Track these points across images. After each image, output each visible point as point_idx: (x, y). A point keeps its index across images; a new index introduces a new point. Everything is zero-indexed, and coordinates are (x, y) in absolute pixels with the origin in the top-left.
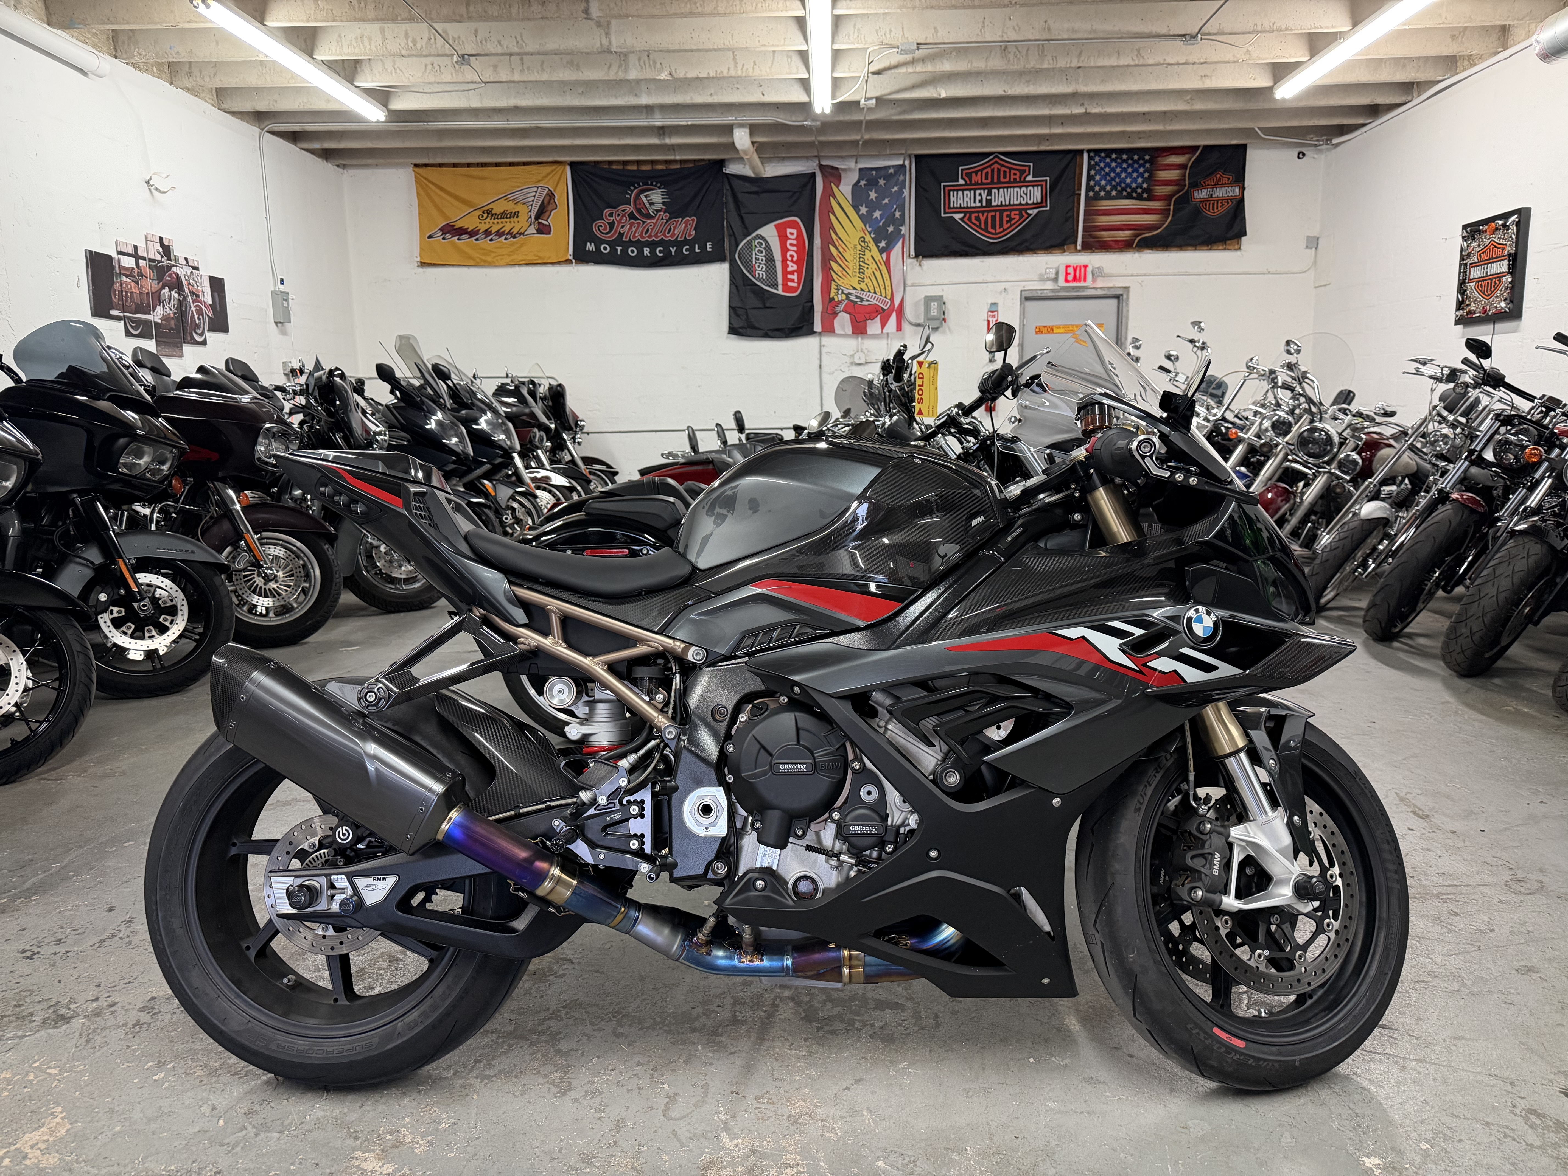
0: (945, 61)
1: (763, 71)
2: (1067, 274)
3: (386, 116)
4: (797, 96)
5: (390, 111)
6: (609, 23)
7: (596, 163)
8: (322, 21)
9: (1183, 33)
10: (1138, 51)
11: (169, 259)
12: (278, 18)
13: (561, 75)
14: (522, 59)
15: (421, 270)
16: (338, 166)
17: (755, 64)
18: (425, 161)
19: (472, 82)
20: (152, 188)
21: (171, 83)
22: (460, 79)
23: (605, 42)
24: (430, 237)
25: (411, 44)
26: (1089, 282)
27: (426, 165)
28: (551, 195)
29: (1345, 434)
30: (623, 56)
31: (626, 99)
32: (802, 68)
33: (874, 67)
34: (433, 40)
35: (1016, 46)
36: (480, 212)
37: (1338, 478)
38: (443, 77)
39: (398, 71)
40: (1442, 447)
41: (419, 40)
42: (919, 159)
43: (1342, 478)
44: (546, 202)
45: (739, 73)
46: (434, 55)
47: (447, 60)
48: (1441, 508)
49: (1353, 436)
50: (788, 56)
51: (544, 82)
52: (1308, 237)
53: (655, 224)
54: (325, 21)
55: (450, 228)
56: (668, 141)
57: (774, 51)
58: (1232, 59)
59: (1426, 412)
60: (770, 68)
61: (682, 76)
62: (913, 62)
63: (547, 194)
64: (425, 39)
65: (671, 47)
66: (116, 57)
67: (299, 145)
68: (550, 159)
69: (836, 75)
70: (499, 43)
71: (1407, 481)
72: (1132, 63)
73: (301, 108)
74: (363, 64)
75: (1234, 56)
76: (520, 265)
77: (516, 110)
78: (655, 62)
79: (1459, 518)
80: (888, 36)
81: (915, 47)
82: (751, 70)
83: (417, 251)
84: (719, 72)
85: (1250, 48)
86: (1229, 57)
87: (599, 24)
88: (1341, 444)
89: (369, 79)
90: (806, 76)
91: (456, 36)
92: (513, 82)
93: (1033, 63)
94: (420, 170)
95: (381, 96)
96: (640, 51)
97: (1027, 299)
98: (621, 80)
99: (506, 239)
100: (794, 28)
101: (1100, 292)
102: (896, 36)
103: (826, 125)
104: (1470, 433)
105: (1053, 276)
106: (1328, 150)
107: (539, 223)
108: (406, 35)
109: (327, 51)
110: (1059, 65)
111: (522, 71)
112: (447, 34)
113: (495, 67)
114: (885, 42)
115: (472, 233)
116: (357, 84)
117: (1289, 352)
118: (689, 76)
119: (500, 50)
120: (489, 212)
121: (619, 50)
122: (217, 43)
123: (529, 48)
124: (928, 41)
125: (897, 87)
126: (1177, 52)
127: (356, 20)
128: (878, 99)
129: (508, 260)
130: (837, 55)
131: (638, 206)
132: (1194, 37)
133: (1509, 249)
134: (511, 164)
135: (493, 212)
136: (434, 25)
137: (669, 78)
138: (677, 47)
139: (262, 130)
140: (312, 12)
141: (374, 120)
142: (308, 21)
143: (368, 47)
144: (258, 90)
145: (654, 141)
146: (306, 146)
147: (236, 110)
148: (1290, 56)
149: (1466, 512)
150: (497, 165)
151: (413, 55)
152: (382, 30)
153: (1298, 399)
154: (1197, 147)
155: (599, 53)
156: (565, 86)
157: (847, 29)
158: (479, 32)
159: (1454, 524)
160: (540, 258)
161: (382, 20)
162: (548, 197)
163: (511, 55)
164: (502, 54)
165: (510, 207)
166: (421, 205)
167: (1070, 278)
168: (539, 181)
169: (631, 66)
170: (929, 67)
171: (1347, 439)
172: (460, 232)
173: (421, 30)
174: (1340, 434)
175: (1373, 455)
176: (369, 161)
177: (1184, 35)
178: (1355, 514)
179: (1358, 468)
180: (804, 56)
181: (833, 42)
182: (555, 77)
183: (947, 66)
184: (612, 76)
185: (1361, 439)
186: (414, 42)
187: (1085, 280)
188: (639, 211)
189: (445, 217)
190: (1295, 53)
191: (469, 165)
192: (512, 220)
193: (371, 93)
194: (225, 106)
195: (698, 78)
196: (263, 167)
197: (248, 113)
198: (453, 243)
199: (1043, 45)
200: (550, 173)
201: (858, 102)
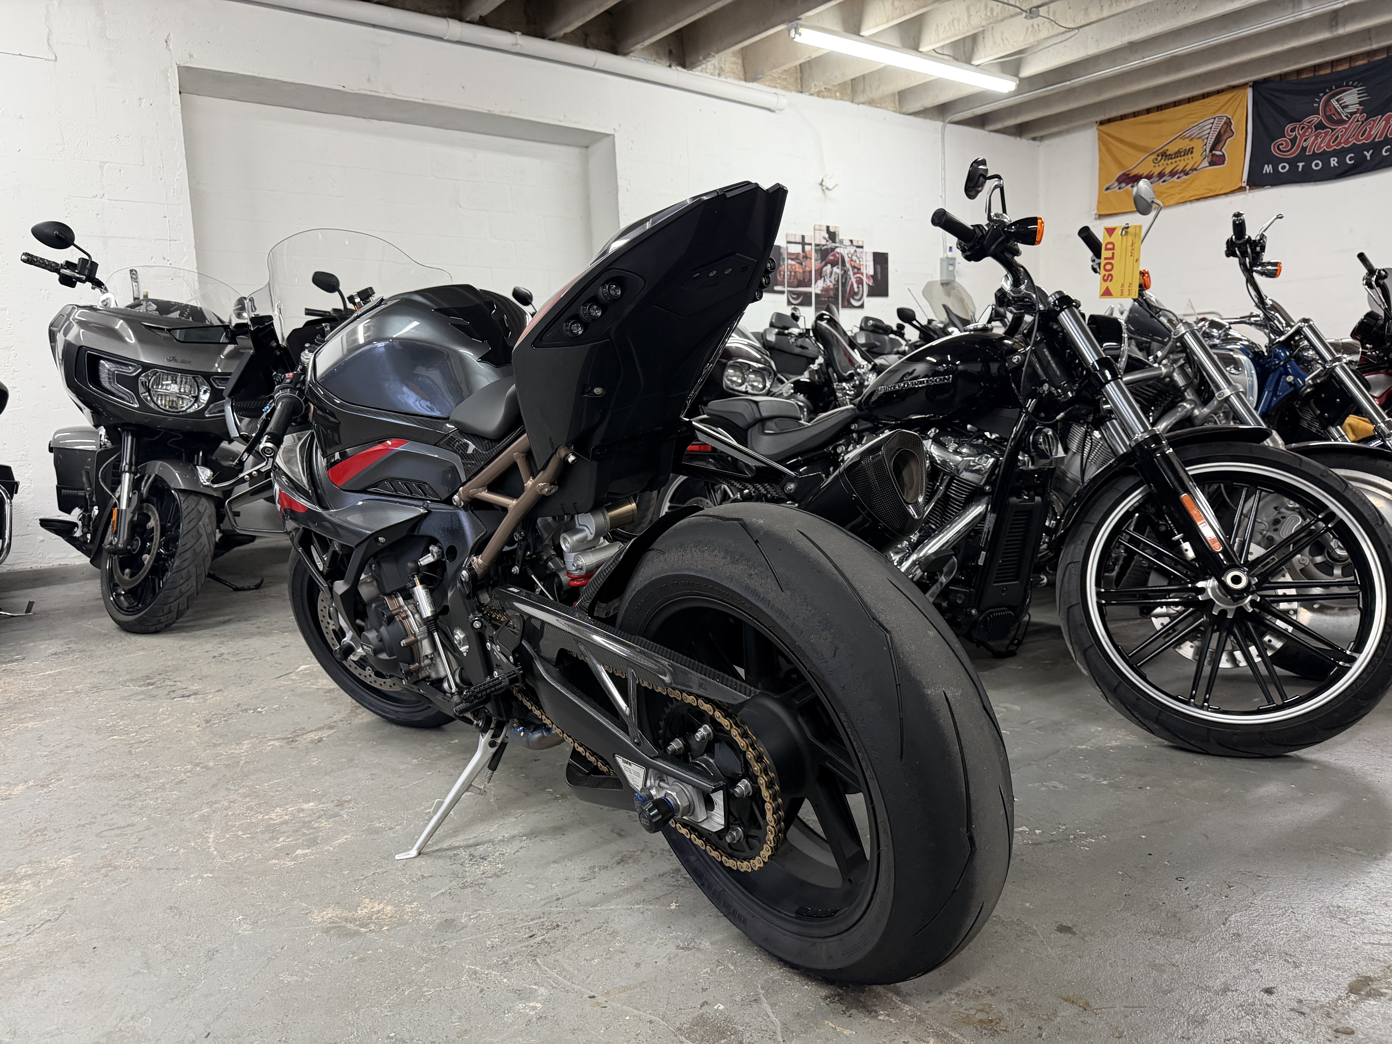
3: (1019, 86)
11: (834, 241)
15: (1098, 222)
16: (1034, 139)
19: (1065, 32)
20: (824, 188)
21: (852, 102)
22: (1053, 31)
24: (1107, 189)
25: (989, 14)
27: (1109, 121)
28: (1228, 123)
36: (1154, 156)
41: (995, 8)
44: (1222, 132)
46: (1008, 18)
53: (1347, 129)
55: (1124, 177)
63: (1223, 124)
66: (801, 92)
67: (986, 128)
76: (1191, 201)
83: (1095, 205)
89: (983, 55)
94: (1102, 127)
99: (1179, 178)
107: (1213, 155)
109: (929, 43)
115: (1147, 178)
116: (975, 62)
120: (1164, 154)
129: (1178, 199)
131: (1328, 113)
134: (1190, 100)
135: (1168, 153)
139: (945, 122)
146: (991, 128)
150: (1176, 104)
151: (994, 23)
162: (1225, 126)
165: (1183, 144)
166: (1101, 160)
168: (1218, 111)
172: (1135, 179)
186: (992, 11)
188: (1329, 118)
189: (1122, 167)
191: (1148, 111)
192: (1186, 157)
193: (993, 67)
196: (943, 154)
198: (1126, 191)
200: (1229, 100)
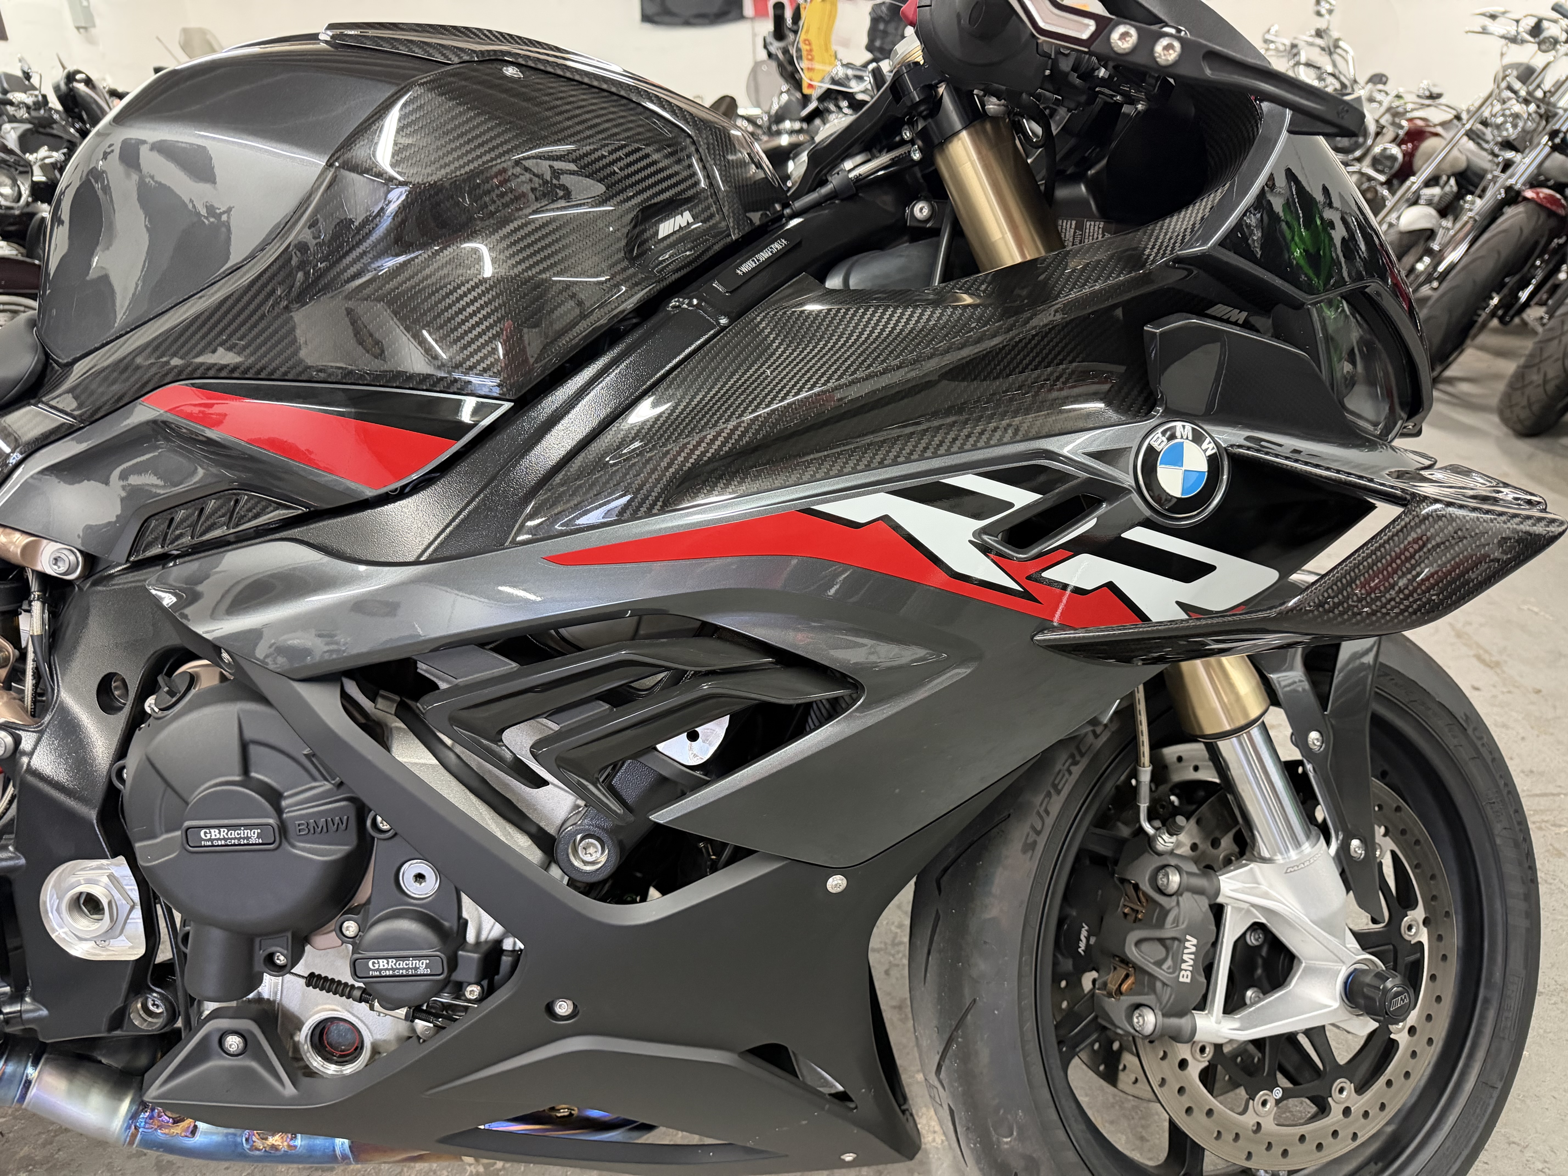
29: (1383, 121)
37: (1370, 179)
40: (1510, 132)
43: (1374, 179)
48: (1510, 212)
49: (1393, 124)
59: (1490, 86)
71: (1452, 181)
79: (1533, 223)
88: (1378, 134)
104: (1547, 111)
117: (1319, 14)
149: (1543, 216)
153: (1324, 80)
159: (1526, 232)
171: (1383, 127)
174: (1377, 121)
175: (1415, 148)
178: (1391, 225)
179: (1397, 166)
185: (1402, 127)
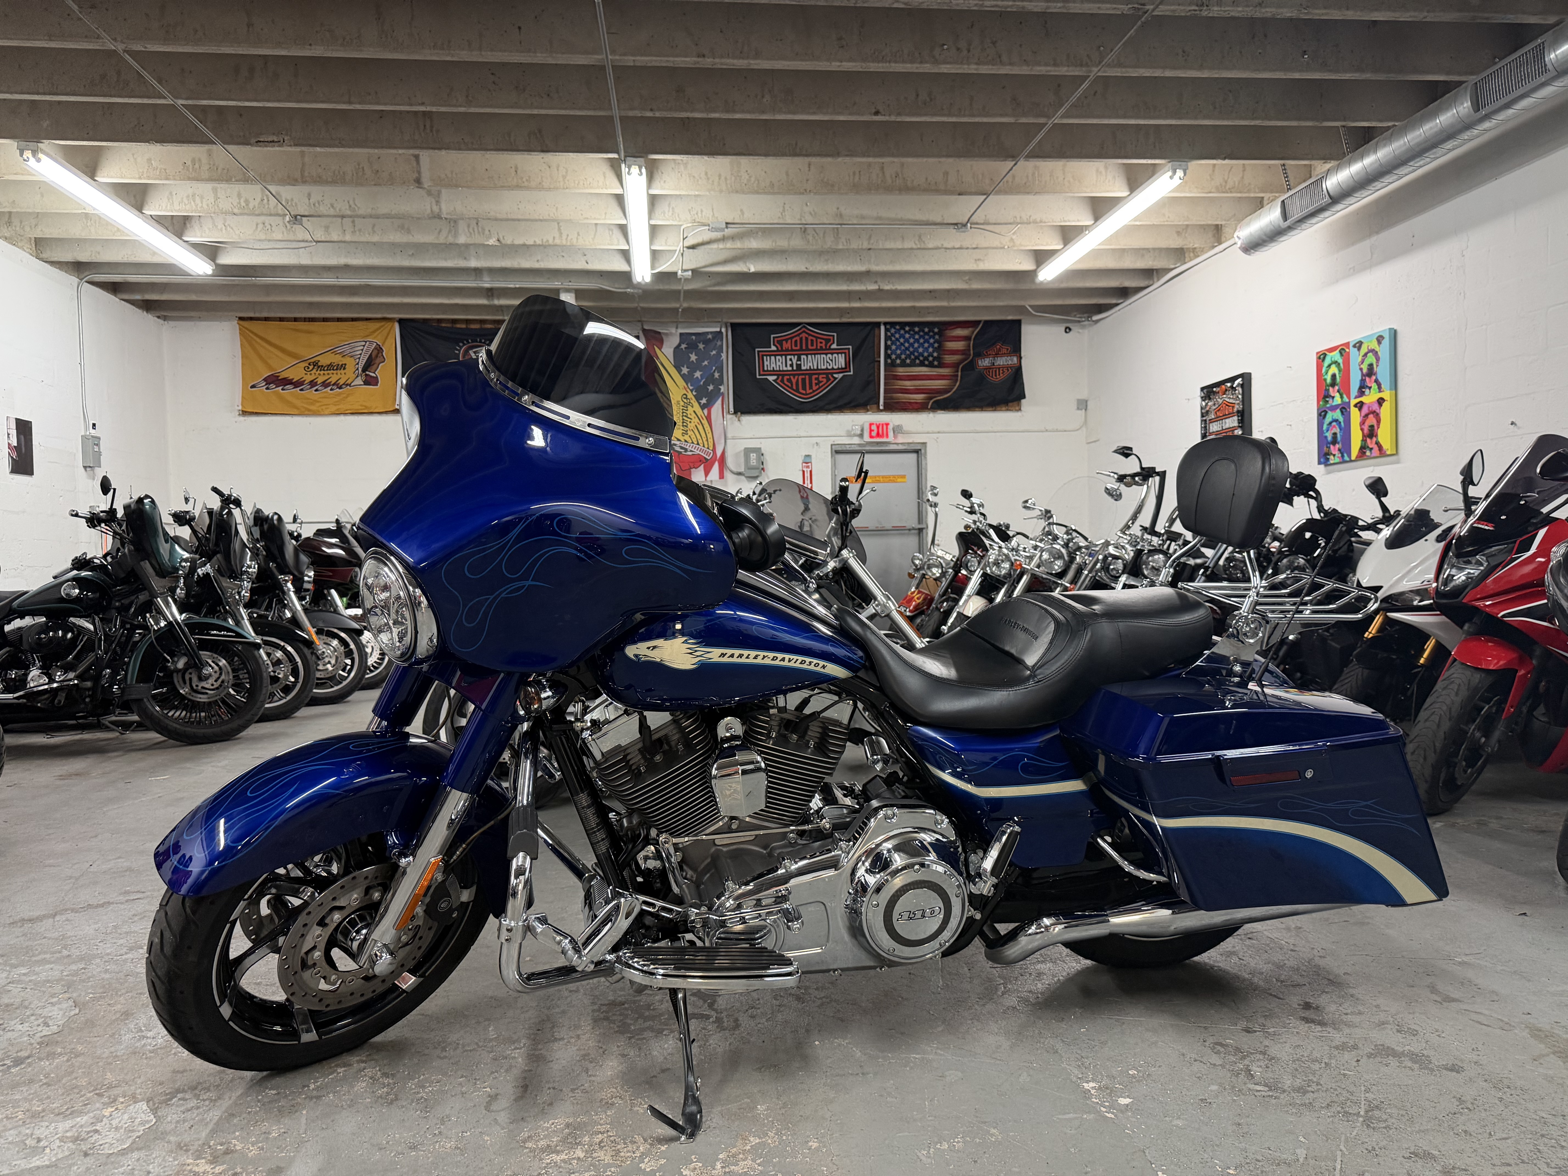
0: (752, 240)
1: (586, 241)
2: (871, 431)
3: (213, 270)
4: (619, 265)
5: (218, 266)
6: (439, 192)
7: (425, 321)
8: (155, 179)
9: (955, 222)
10: (920, 237)
12: (110, 174)
13: (392, 238)
14: (353, 222)
15: (242, 418)
16: (159, 317)
17: (578, 234)
18: (252, 315)
19: (303, 241)
22: (292, 237)
23: (436, 209)
24: (253, 387)
25: (243, 204)
26: (891, 438)
27: (251, 319)
28: (379, 349)
30: (453, 222)
31: (456, 262)
32: (623, 240)
33: (688, 243)
34: (266, 201)
35: (814, 229)
36: (306, 364)
38: (274, 235)
39: (229, 228)
41: (251, 200)
42: (734, 326)
44: (373, 356)
45: (564, 243)
46: (266, 215)
47: (278, 220)
50: (609, 229)
51: (374, 244)
52: (1078, 400)
54: (158, 179)
55: (274, 379)
56: (496, 302)
57: (596, 224)
58: (999, 245)
60: (593, 239)
61: (509, 242)
62: (723, 239)
63: (375, 348)
64: (258, 200)
65: (499, 216)
67: (119, 296)
68: (379, 316)
69: (654, 248)
70: (332, 206)
72: (914, 246)
73: (125, 260)
74: (193, 221)
75: (1001, 243)
76: (346, 414)
77: (346, 268)
78: (483, 230)
80: (700, 215)
81: (724, 226)
82: (575, 241)
83: (238, 400)
84: (545, 240)
85: (1014, 237)
86: (996, 243)
87: (429, 193)
89: (199, 234)
90: (626, 247)
91: (289, 198)
92: (344, 242)
93: (829, 243)
94: (245, 324)
95: (210, 251)
96: (469, 218)
97: (837, 452)
98: (450, 244)
99: (332, 389)
100: (614, 205)
101: (900, 447)
102: (707, 215)
103: (646, 293)
105: (859, 432)
106: (1090, 325)
107: (366, 375)
108: (239, 196)
109: (157, 207)
110: (852, 247)
111: (354, 232)
112: (281, 196)
113: (327, 228)
114: (697, 220)
115: (297, 384)
116: (186, 239)
118: (517, 242)
119: (332, 212)
120: (315, 364)
121: (448, 217)
122: (42, 196)
123: (361, 212)
124: (736, 221)
125: (710, 261)
126: (953, 239)
127: (189, 179)
128: (693, 271)
129: (333, 409)
130: (654, 230)
132: (965, 225)
133: (1237, 408)
134: (339, 320)
135: (320, 364)
136: (268, 187)
137: (497, 244)
138: (505, 216)
139: (81, 280)
140: (145, 171)
141: (201, 273)
142: (140, 178)
143: (200, 205)
144: (80, 242)
145: (483, 301)
146: (126, 297)
147: (56, 259)
148: (1047, 244)
150: (325, 320)
151: (246, 214)
152: (215, 190)
154: (979, 322)
155: (430, 218)
156: (395, 248)
157: (662, 208)
158: (312, 195)
160: (366, 407)
161: (215, 180)
162: (376, 351)
163: (343, 217)
164: (335, 216)
165: (338, 359)
166: (244, 356)
167: (874, 434)
168: (367, 336)
169: (460, 232)
170: (738, 244)
172: (285, 382)
173: (253, 193)
176: (192, 314)
177: (956, 224)
180: (623, 229)
181: (650, 218)
182: (386, 239)
183: (754, 244)
184: (442, 240)
186: (247, 202)
187: (887, 436)
189: (270, 368)
190: (1052, 243)
191: (296, 320)
192: (339, 372)
193: (199, 248)
194: (44, 256)
195: (524, 245)
196: (80, 315)
197: (67, 263)
198: (277, 393)
199: (838, 228)
200: (378, 329)
201: (676, 273)
